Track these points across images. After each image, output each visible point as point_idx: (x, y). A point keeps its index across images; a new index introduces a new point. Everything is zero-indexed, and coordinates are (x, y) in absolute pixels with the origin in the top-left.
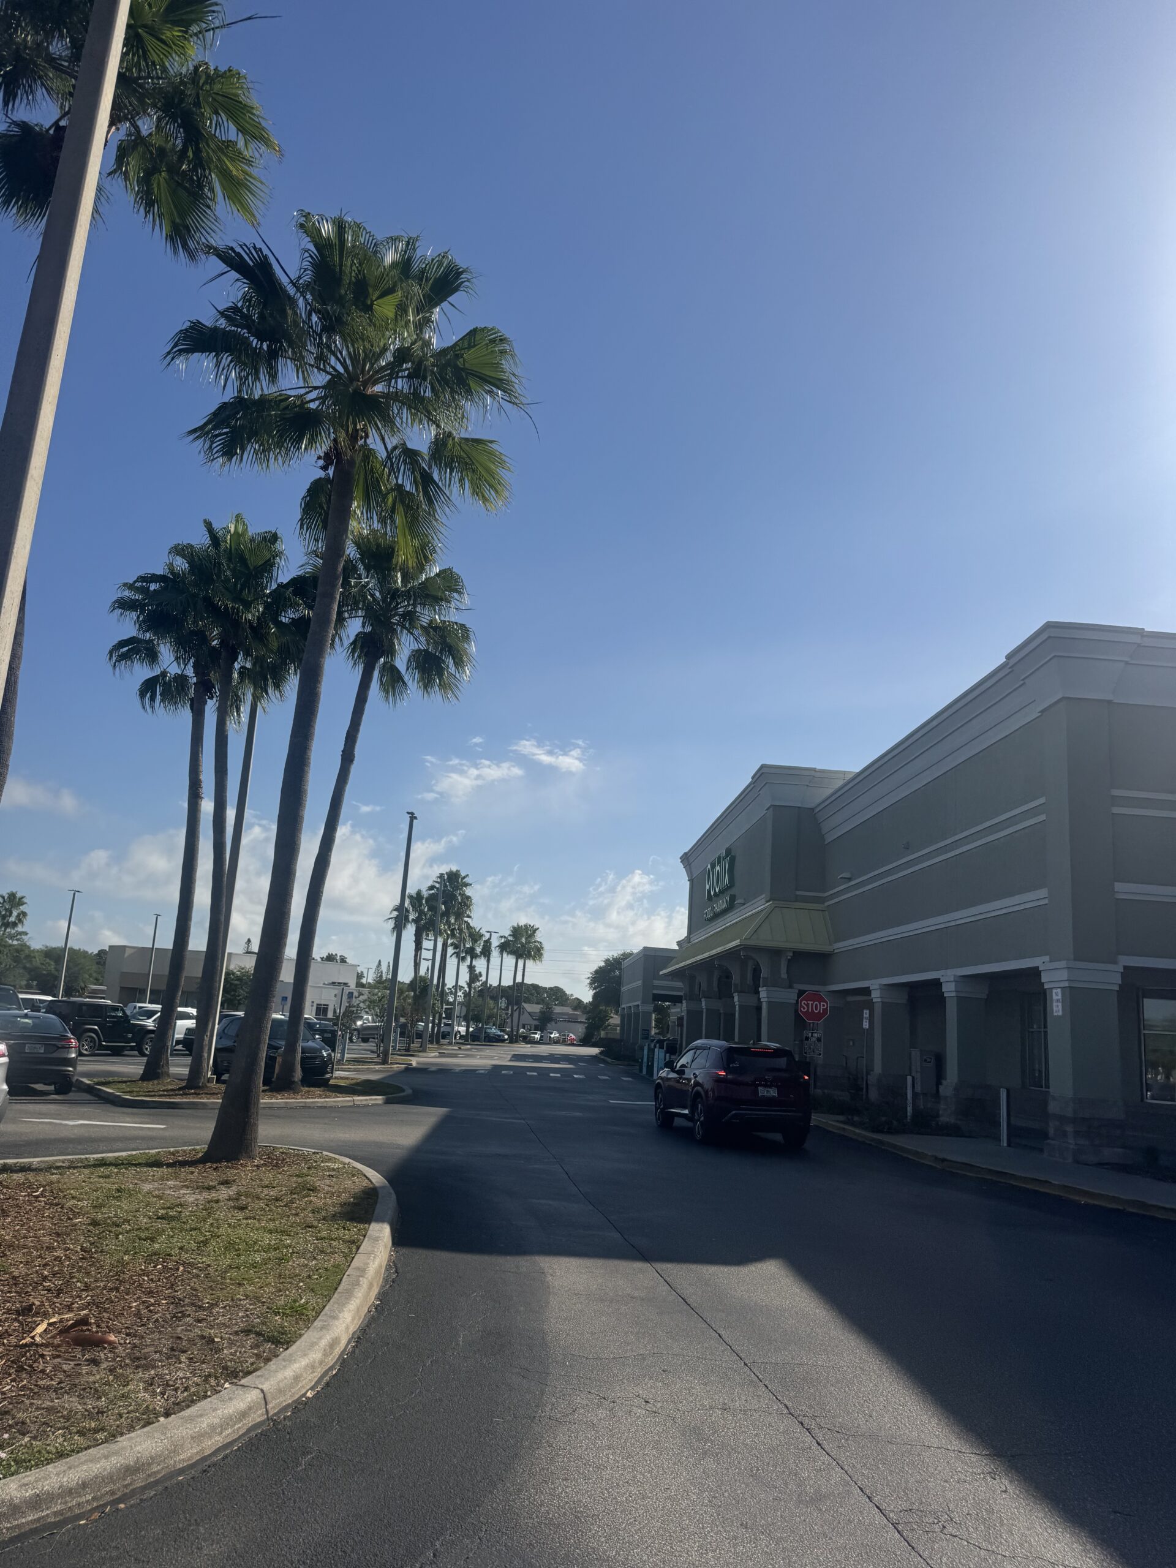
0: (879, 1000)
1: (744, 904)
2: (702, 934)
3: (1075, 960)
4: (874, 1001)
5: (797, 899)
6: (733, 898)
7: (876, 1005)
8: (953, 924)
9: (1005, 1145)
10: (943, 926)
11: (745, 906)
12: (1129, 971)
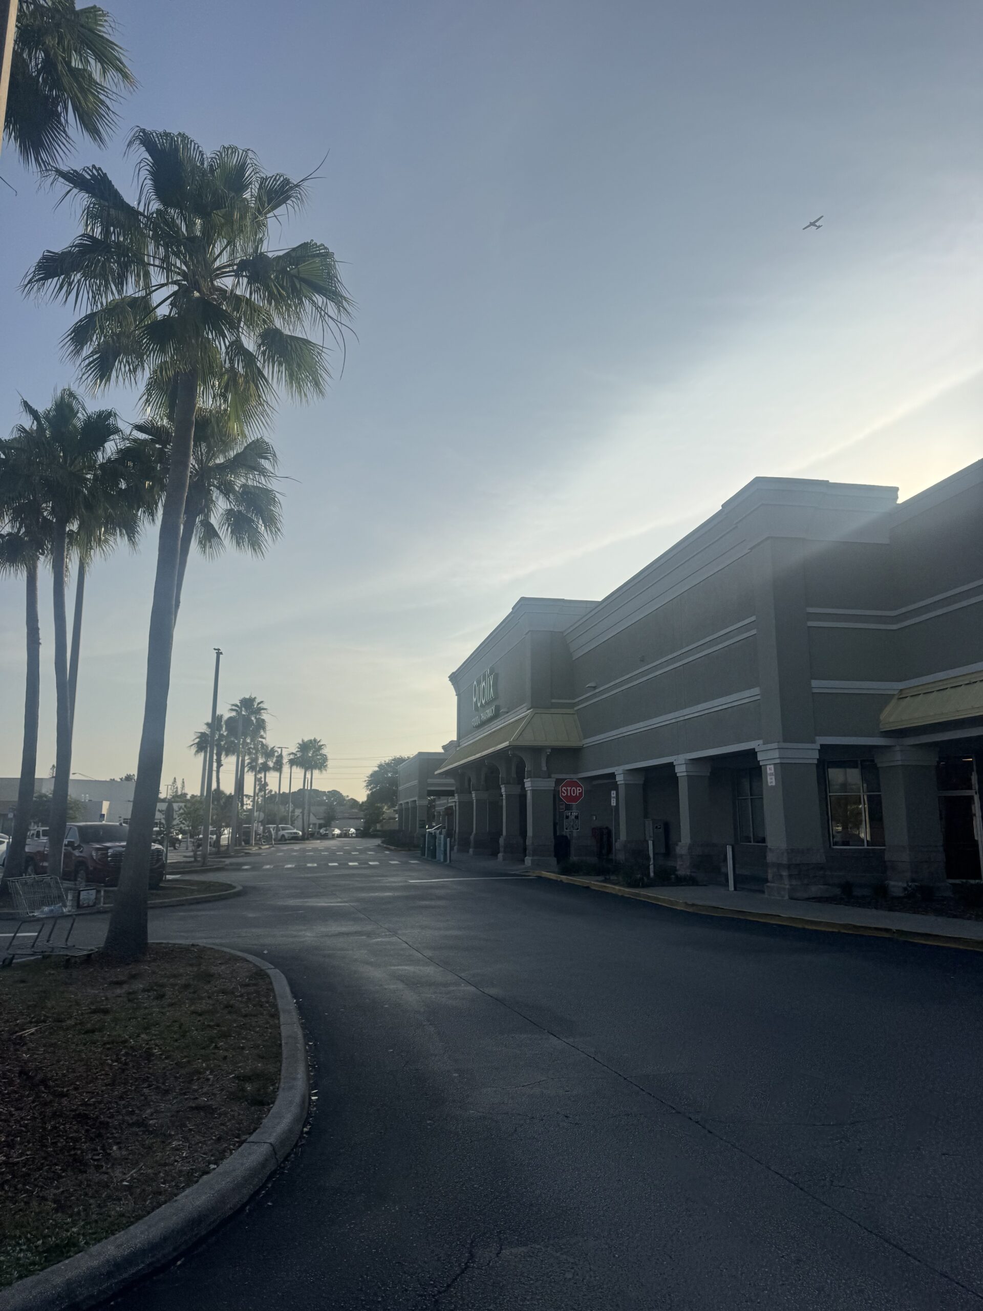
0: (622, 782)
1: (508, 712)
2: (471, 738)
3: (785, 741)
4: (618, 783)
5: (553, 706)
6: (498, 708)
7: (619, 786)
8: (682, 719)
9: (733, 889)
10: (674, 721)
11: (509, 714)
12: (824, 748)
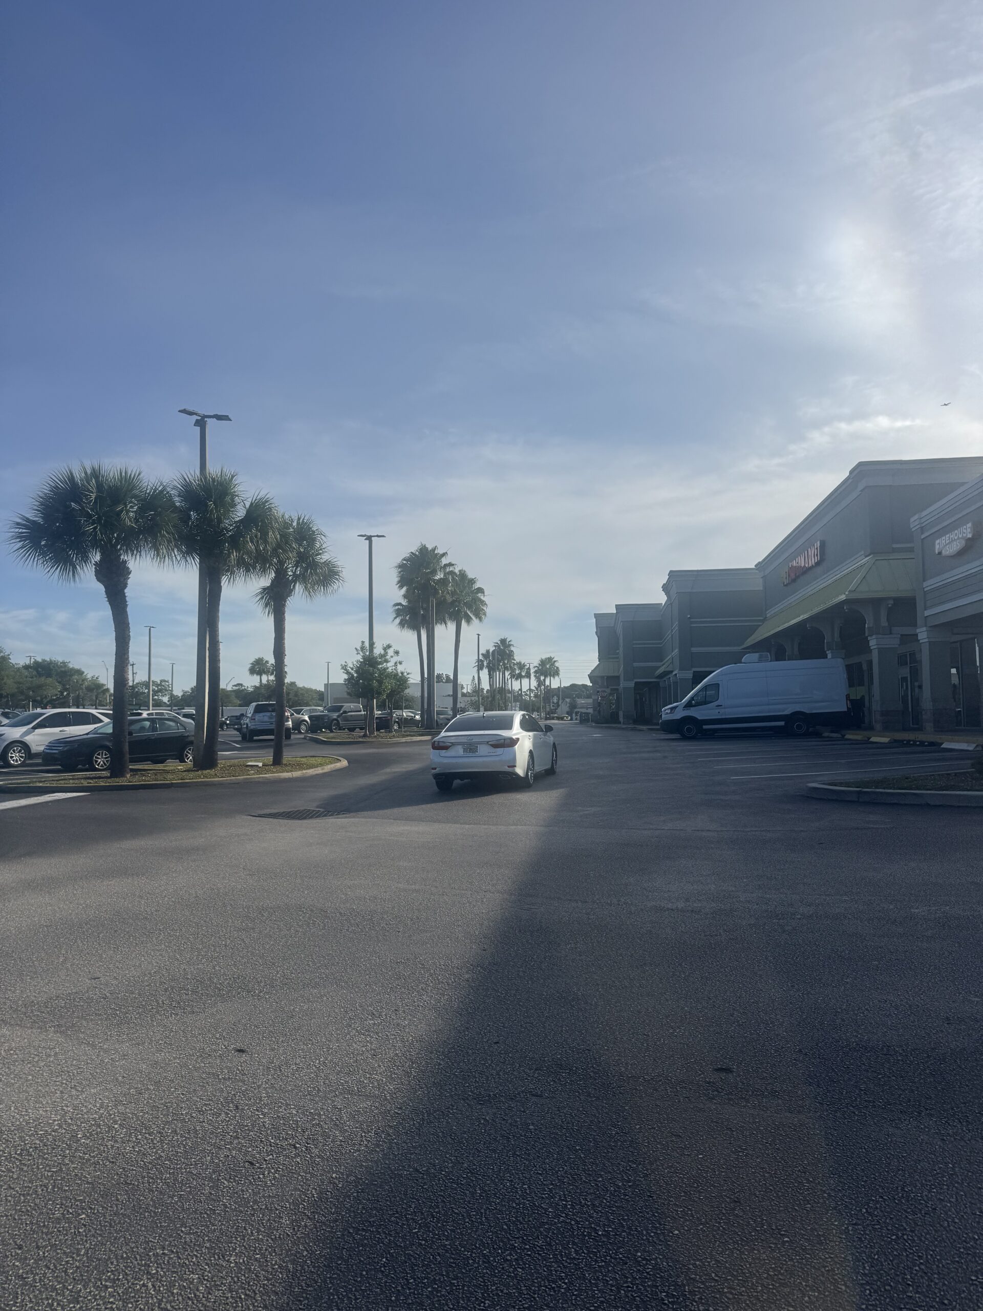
12: (636, 683)
